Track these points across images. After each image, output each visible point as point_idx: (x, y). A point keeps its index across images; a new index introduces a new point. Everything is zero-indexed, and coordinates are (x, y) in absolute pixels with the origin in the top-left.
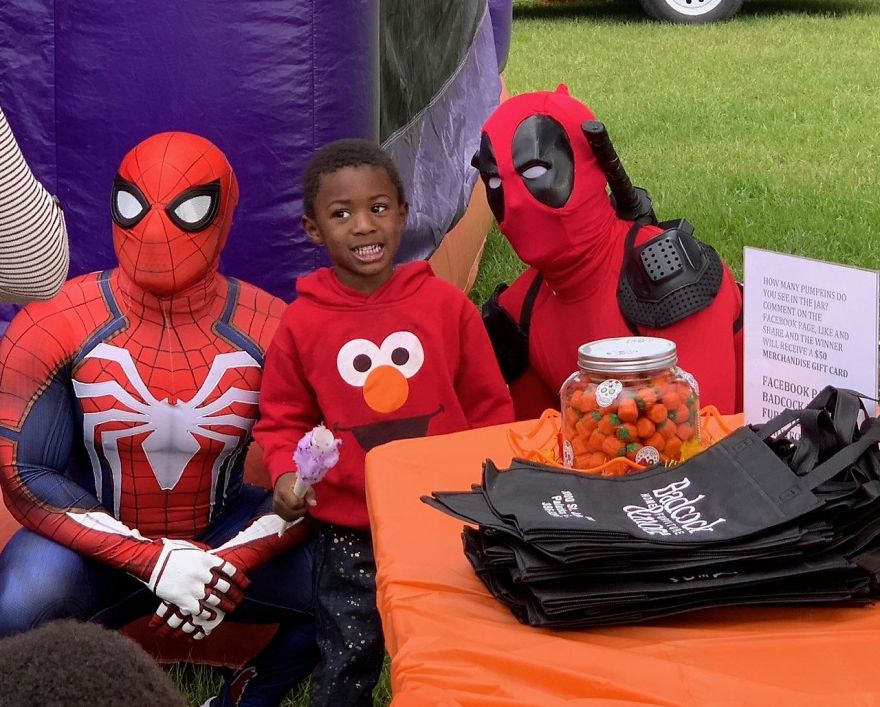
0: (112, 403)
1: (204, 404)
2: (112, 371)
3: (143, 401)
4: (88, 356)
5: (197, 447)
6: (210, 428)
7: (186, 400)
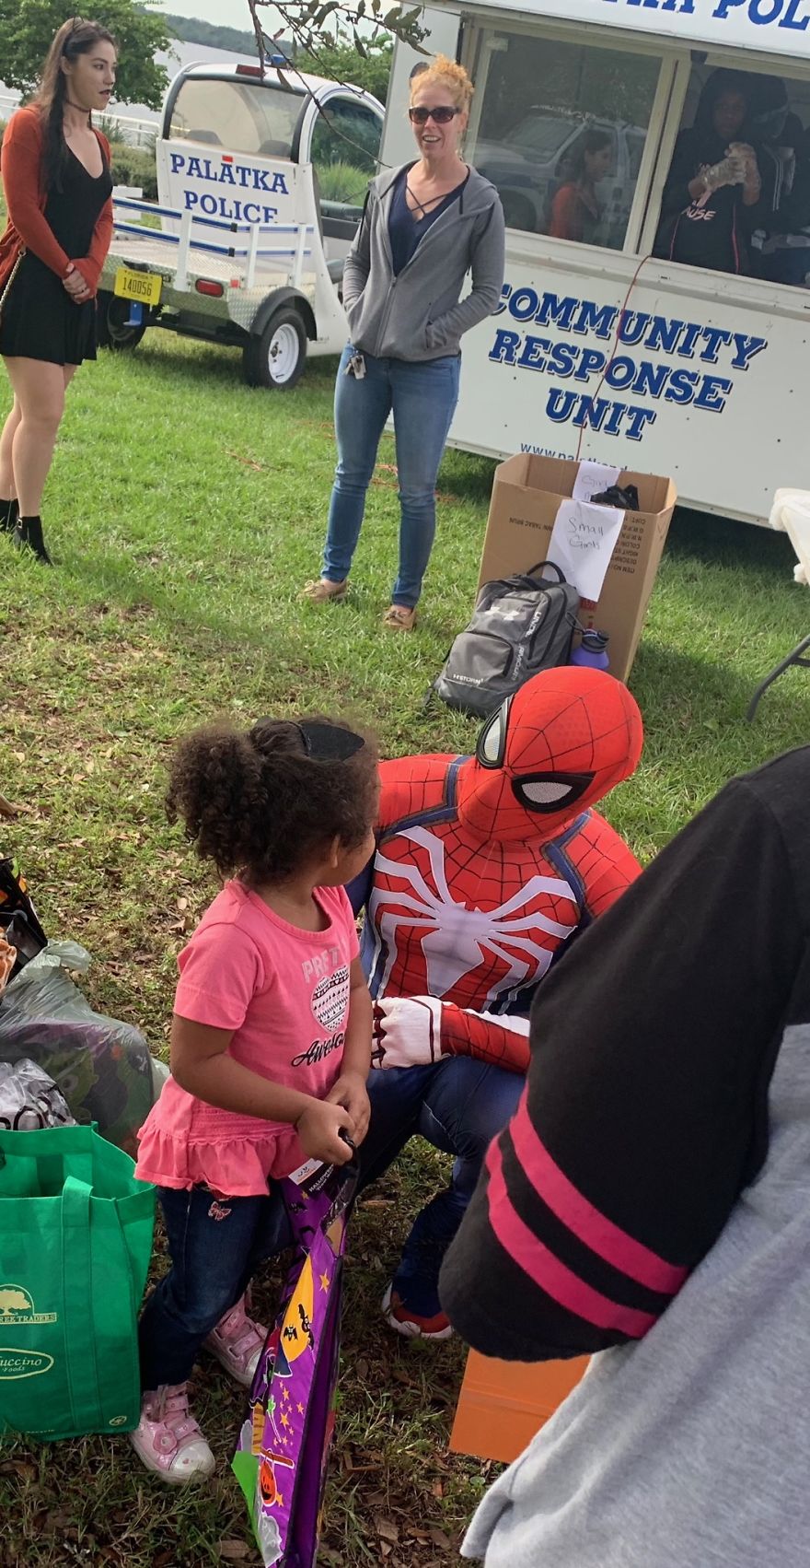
0: (406, 887)
1: (502, 920)
2: (416, 856)
3: (438, 896)
4: (399, 833)
5: (479, 959)
6: (500, 944)
7: (485, 910)
